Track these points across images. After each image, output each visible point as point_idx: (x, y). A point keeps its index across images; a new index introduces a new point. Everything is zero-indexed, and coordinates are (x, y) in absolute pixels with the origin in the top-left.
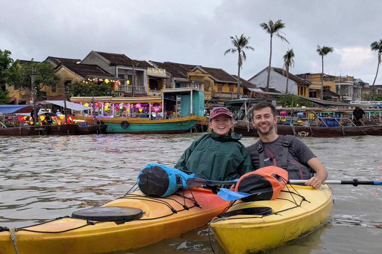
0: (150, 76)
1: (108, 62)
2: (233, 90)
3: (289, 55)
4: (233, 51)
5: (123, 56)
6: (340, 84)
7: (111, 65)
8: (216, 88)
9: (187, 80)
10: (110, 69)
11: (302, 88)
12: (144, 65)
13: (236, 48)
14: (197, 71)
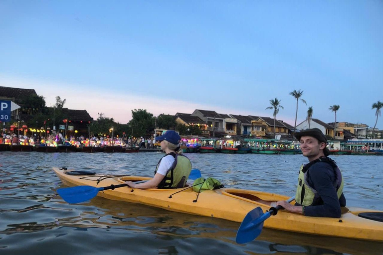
0: (227, 123)
1: (203, 115)
2: (281, 130)
3: (310, 111)
4: (271, 108)
5: (214, 112)
6: (356, 129)
7: (204, 116)
8: (269, 129)
9: (251, 125)
10: (204, 119)
11: (329, 131)
12: (225, 116)
13: (273, 106)
14: (259, 120)
